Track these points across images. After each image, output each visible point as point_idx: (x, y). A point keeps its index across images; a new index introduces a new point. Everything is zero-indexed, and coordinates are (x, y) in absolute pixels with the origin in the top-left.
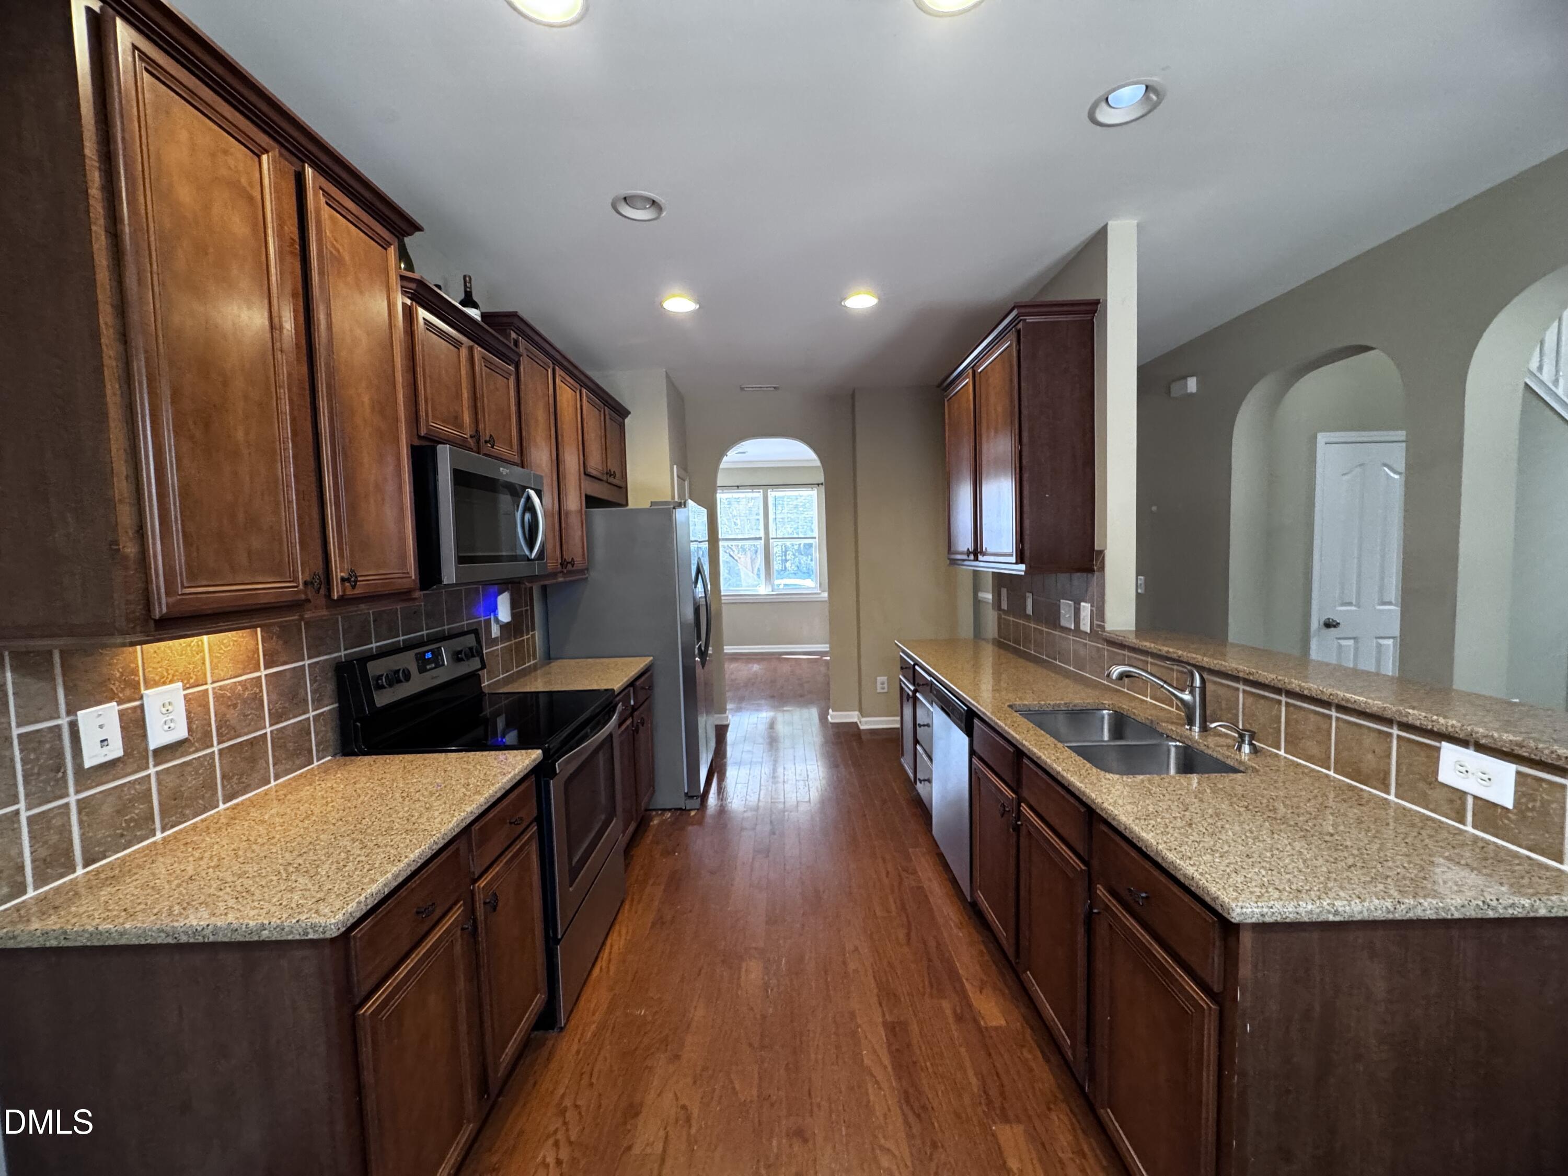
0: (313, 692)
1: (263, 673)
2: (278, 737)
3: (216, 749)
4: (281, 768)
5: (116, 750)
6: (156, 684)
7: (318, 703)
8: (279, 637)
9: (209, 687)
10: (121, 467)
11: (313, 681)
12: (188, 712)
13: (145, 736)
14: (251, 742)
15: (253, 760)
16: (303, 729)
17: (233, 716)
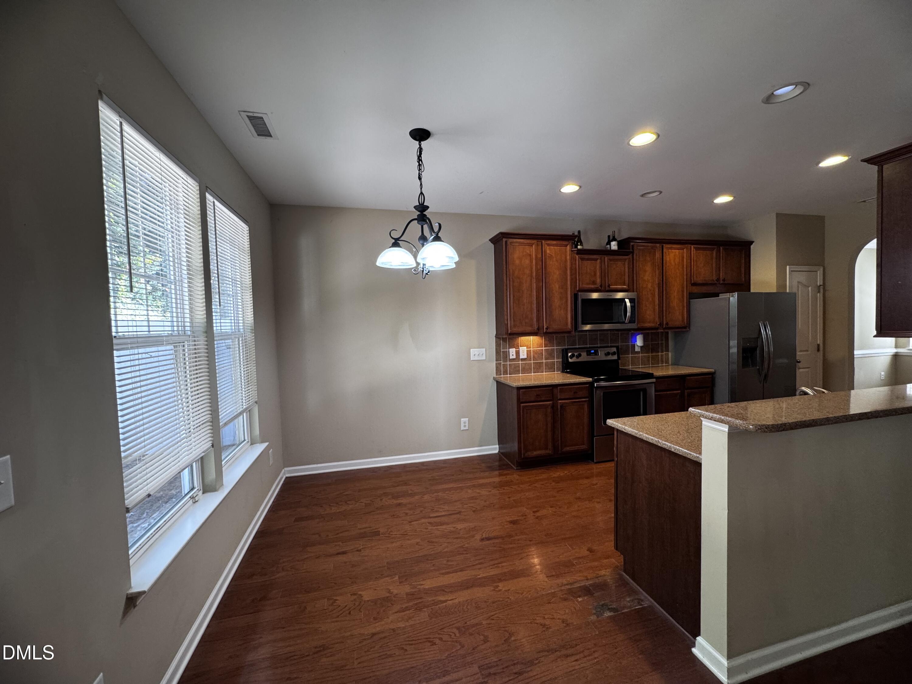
0: (556, 355)
1: (544, 348)
2: (546, 363)
3: (532, 362)
4: (546, 370)
5: (514, 357)
6: (522, 347)
7: (558, 358)
8: (548, 341)
9: (532, 349)
10: (506, 310)
11: (557, 352)
12: (527, 354)
13: (519, 356)
14: (540, 363)
15: (540, 367)
16: (553, 363)
17: (536, 356)
